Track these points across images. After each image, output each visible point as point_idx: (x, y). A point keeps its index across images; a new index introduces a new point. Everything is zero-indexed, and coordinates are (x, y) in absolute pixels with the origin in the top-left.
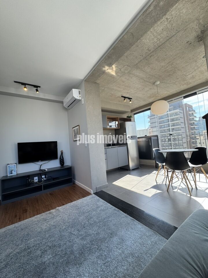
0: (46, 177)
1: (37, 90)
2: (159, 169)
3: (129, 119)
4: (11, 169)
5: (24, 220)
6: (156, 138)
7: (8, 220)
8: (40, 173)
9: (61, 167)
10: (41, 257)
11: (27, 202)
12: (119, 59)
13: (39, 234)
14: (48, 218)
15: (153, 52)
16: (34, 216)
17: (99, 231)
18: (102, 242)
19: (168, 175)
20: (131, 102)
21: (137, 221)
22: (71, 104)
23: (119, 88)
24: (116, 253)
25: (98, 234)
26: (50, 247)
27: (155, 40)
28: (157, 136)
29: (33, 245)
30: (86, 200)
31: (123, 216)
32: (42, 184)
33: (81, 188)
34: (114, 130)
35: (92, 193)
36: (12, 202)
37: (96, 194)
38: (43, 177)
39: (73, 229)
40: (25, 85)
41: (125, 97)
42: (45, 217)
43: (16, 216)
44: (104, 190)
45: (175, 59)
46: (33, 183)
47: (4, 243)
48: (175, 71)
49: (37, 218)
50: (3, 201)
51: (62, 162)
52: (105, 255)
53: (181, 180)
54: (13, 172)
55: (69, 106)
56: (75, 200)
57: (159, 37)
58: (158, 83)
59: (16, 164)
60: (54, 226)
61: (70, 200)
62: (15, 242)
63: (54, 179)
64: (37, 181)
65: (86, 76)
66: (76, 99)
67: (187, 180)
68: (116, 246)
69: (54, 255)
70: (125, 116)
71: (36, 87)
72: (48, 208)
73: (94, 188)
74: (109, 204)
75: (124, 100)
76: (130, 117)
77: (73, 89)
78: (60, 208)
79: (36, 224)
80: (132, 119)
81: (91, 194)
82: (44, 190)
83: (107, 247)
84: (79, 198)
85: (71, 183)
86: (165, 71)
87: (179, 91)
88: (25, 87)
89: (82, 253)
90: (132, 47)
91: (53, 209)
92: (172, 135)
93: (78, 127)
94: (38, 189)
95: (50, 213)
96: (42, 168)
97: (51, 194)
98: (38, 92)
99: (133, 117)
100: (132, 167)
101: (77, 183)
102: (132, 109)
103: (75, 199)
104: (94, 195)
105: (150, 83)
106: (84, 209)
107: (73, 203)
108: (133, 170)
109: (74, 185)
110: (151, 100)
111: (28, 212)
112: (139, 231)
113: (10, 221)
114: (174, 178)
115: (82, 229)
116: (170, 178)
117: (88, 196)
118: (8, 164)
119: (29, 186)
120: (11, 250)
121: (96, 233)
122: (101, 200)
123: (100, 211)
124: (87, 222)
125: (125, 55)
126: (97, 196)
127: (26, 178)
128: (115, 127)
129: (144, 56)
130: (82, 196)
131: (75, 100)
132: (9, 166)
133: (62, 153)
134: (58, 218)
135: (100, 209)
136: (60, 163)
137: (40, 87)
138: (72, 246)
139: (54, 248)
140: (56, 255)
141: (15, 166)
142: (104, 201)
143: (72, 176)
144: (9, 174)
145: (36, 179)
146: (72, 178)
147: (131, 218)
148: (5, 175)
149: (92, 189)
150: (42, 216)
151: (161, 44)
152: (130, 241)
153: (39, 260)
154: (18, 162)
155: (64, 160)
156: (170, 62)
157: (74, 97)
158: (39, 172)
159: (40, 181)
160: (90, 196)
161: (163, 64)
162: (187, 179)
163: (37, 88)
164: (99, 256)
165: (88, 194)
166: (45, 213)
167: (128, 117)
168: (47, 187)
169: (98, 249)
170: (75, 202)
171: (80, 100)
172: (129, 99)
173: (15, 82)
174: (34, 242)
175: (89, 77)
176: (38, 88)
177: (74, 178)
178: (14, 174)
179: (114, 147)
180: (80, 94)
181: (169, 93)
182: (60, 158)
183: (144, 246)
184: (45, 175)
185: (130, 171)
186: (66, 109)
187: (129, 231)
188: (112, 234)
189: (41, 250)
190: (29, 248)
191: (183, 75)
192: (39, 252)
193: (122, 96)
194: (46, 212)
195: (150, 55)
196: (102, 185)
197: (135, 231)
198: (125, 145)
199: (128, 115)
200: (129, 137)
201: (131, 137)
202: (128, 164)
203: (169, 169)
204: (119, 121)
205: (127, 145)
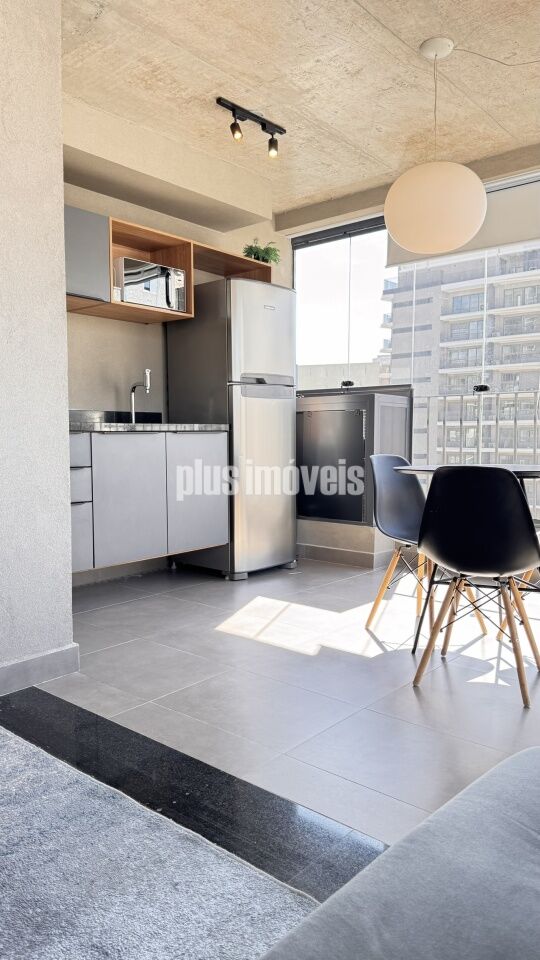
3: (255, 265)
6: (402, 400)
20: (273, 153)
31: (135, 824)
34: (159, 329)
41: (239, 113)
44: (46, 685)
53: (493, 631)
58: (445, 48)
67: (520, 630)
70: (232, 243)
74: (62, 765)
75: (234, 127)
76: (267, 254)
80: (278, 269)
100: (250, 561)
102: (283, 207)
105: (395, 34)
108: (255, 575)
114: (456, 618)
128: (163, 305)
142: (33, 747)
162: (522, 622)
167: (250, 251)
172: (266, 125)
179: (148, 427)
185: (232, 580)
193: (220, 101)
196: (40, 655)
197: (191, 897)
198: (215, 427)
199: (256, 240)
200: (245, 382)
201: (260, 381)
202: (225, 541)
203: (441, 565)
204: (195, 268)
205: (231, 427)
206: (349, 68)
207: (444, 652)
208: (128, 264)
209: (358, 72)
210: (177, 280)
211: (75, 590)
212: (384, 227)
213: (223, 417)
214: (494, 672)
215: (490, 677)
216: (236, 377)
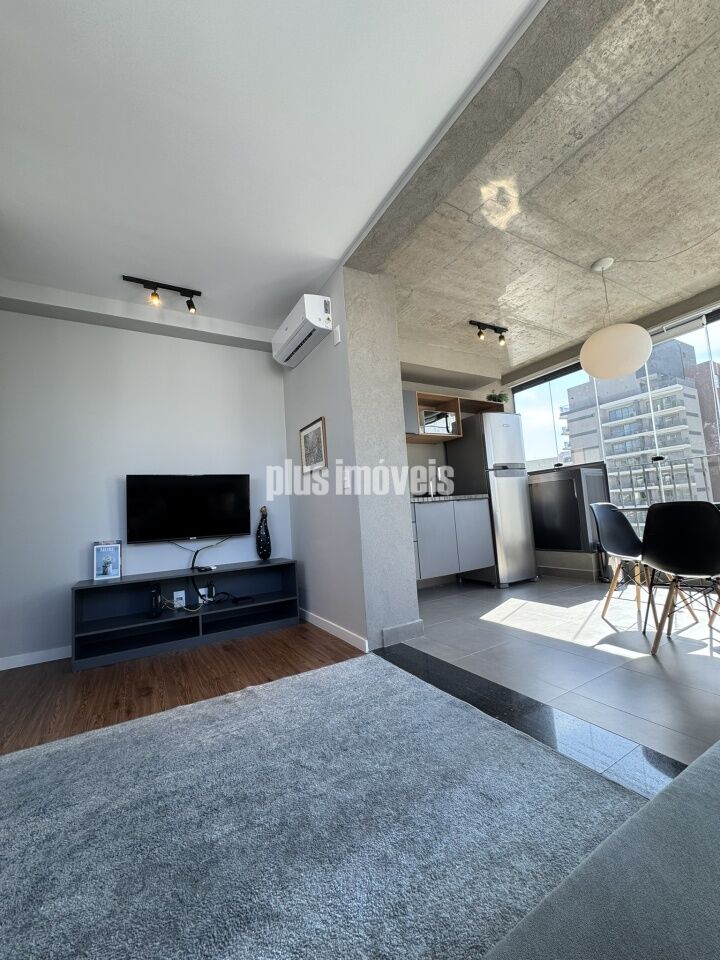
0: (210, 595)
1: (190, 305)
2: (614, 585)
3: (495, 405)
4: (104, 559)
5: (141, 715)
6: (598, 472)
7: (94, 714)
8: (192, 577)
9: (260, 563)
10: (199, 825)
11: (152, 668)
12: (468, 178)
13: (191, 758)
14: (220, 717)
15: (591, 140)
16: (173, 705)
17: (399, 765)
18: (410, 799)
19: (651, 600)
20: (502, 343)
21: (540, 744)
22: (297, 349)
23: (463, 288)
24: (469, 839)
25: (395, 772)
26: (229, 801)
27: (602, 92)
28: (601, 465)
29: (173, 789)
30: (347, 669)
31: (483, 723)
32: (199, 613)
33: (328, 635)
34: (442, 445)
35: (367, 650)
36: (105, 666)
37: (382, 652)
38: (203, 591)
39: (304, 754)
40: (155, 289)
41: (482, 326)
42: (209, 712)
43: (117, 704)
44: (407, 642)
45: (674, 162)
46: (170, 608)
47: (82, 777)
48: (676, 211)
49: (182, 713)
50: (76, 659)
51: (264, 546)
52: (426, 841)
54: (110, 568)
55: (291, 356)
56: (309, 669)
57: (617, 79)
58: (609, 263)
59: (120, 542)
60: (238, 738)
61: (292, 666)
62: (114, 776)
63: (236, 601)
64: (183, 603)
65: (351, 246)
66: (314, 330)
68: (464, 816)
69: (243, 825)
70: (481, 395)
71: (190, 294)
72: (220, 686)
73: (374, 631)
74: (430, 686)
75: (480, 334)
76: (500, 398)
77: (306, 297)
78: (259, 689)
79: (183, 730)
80: (507, 405)
81: (361, 653)
82: (203, 634)
83: (433, 816)
84: (323, 663)
85: (292, 620)
86: (636, 215)
87: (688, 295)
88: (154, 294)
89: (340, 829)
90: (515, 129)
91: (234, 689)
92: (661, 458)
93: (319, 424)
94: (186, 628)
95: (226, 701)
96: (201, 562)
97: (225, 648)
98: (192, 310)
99: (510, 396)
100: (509, 576)
101: (315, 618)
102: (506, 372)
103: (309, 666)
104: (373, 656)
105: (576, 263)
106: (341, 697)
107: (302, 675)
108: (513, 585)
109: (303, 625)
110: (576, 334)
111: (154, 696)
112: (552, 775)
113: (99, 716)
114: (676, 609)
115: (337, 755)
116: (660, 610)
117: (353, 657)
118: (97, 543)
119: (157, 617)
120: (104, 798)
121: (389, 771)
122: (399, 671)
123: (400, 703)
124: (354, 736)
125: (486, 158)
126: (384, 660)
127: (151, 589)
128: (446, 432)
129: (557, 159)
130: (333, 659)
131: (311, 334)
132: (98, 550)
133: (264, 516)
134: (253, 718)
135: (397, 698)
136: (259, 550)
137: (199, 294)
138: (305, 804)
139: (243, 805)
140: (250, 825)
141: (116, 548)
142: (411, 675)
143: (295, 595)
144: (98, 575)
145: (179, 598)
146: (295, 600)
147: (517, 731)
148: (85, 578)
149: (365, 635)
150: (199, 707)
151: (621, 106)
152: (519, 806)
153: (195, 836)
154: (125, 540)
155: (269, 540)
156: (655, 178)
157: (306, 321)
158: (190, 573)
159: (191, 603)
160: (359, 660)
161: (627, 187)
163: (191, 297)
164: (403, 841)
165: (353, 652)
166: (211, 700)
167: (490, 397)
168: (213, 625)
169: (397, 820)
170: (310, 673)
171: (326, 333)
172: (498, 330)
173: (126, 278)
174: (176, 780)
175: (358, 249)
176: (195, 299)
177: (304, 604)
178: (113, 575)
179: (442, 499)
180: (327, 311)
181: (646, 302)
182: (258, 533)
183: (576, 826)
184: (209, 587)
185: (499, 588)
186: (279, 369)
187: (511, 773)
188: (449, 779)
189: (198, 807)
190: (160, 798)
191: (705, 227)
192: (192, 812)
193: (471, 322)
194: (211, 697)
195: (580, 153)
196: (403, 625)
197: (536, 773)
198: (480, 496)
199: (493, 391)
200: (496, 468)
201: (505, 468)
202: (493, 564)
203: (659, 570)
204: (462, 411)
205: (490, 495)
206: (547, 288)
207: (669, 633)
208: (426, 414)
209: (552, 289)
210: (452, 419)
211: (420, 591)
212: (581, 368)
213: (484, 489)
214: (708, 648)
215: (705, 652)
216: (490, 466)
